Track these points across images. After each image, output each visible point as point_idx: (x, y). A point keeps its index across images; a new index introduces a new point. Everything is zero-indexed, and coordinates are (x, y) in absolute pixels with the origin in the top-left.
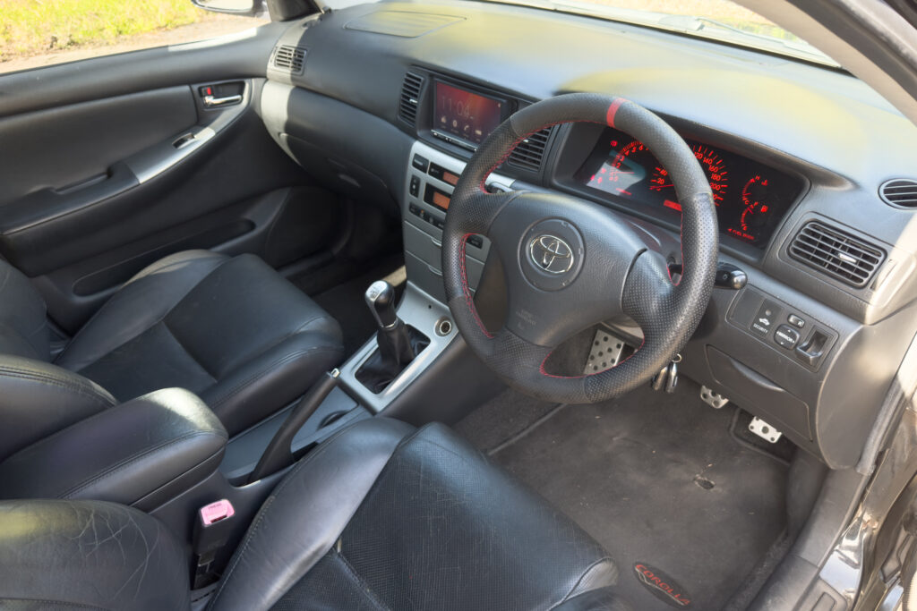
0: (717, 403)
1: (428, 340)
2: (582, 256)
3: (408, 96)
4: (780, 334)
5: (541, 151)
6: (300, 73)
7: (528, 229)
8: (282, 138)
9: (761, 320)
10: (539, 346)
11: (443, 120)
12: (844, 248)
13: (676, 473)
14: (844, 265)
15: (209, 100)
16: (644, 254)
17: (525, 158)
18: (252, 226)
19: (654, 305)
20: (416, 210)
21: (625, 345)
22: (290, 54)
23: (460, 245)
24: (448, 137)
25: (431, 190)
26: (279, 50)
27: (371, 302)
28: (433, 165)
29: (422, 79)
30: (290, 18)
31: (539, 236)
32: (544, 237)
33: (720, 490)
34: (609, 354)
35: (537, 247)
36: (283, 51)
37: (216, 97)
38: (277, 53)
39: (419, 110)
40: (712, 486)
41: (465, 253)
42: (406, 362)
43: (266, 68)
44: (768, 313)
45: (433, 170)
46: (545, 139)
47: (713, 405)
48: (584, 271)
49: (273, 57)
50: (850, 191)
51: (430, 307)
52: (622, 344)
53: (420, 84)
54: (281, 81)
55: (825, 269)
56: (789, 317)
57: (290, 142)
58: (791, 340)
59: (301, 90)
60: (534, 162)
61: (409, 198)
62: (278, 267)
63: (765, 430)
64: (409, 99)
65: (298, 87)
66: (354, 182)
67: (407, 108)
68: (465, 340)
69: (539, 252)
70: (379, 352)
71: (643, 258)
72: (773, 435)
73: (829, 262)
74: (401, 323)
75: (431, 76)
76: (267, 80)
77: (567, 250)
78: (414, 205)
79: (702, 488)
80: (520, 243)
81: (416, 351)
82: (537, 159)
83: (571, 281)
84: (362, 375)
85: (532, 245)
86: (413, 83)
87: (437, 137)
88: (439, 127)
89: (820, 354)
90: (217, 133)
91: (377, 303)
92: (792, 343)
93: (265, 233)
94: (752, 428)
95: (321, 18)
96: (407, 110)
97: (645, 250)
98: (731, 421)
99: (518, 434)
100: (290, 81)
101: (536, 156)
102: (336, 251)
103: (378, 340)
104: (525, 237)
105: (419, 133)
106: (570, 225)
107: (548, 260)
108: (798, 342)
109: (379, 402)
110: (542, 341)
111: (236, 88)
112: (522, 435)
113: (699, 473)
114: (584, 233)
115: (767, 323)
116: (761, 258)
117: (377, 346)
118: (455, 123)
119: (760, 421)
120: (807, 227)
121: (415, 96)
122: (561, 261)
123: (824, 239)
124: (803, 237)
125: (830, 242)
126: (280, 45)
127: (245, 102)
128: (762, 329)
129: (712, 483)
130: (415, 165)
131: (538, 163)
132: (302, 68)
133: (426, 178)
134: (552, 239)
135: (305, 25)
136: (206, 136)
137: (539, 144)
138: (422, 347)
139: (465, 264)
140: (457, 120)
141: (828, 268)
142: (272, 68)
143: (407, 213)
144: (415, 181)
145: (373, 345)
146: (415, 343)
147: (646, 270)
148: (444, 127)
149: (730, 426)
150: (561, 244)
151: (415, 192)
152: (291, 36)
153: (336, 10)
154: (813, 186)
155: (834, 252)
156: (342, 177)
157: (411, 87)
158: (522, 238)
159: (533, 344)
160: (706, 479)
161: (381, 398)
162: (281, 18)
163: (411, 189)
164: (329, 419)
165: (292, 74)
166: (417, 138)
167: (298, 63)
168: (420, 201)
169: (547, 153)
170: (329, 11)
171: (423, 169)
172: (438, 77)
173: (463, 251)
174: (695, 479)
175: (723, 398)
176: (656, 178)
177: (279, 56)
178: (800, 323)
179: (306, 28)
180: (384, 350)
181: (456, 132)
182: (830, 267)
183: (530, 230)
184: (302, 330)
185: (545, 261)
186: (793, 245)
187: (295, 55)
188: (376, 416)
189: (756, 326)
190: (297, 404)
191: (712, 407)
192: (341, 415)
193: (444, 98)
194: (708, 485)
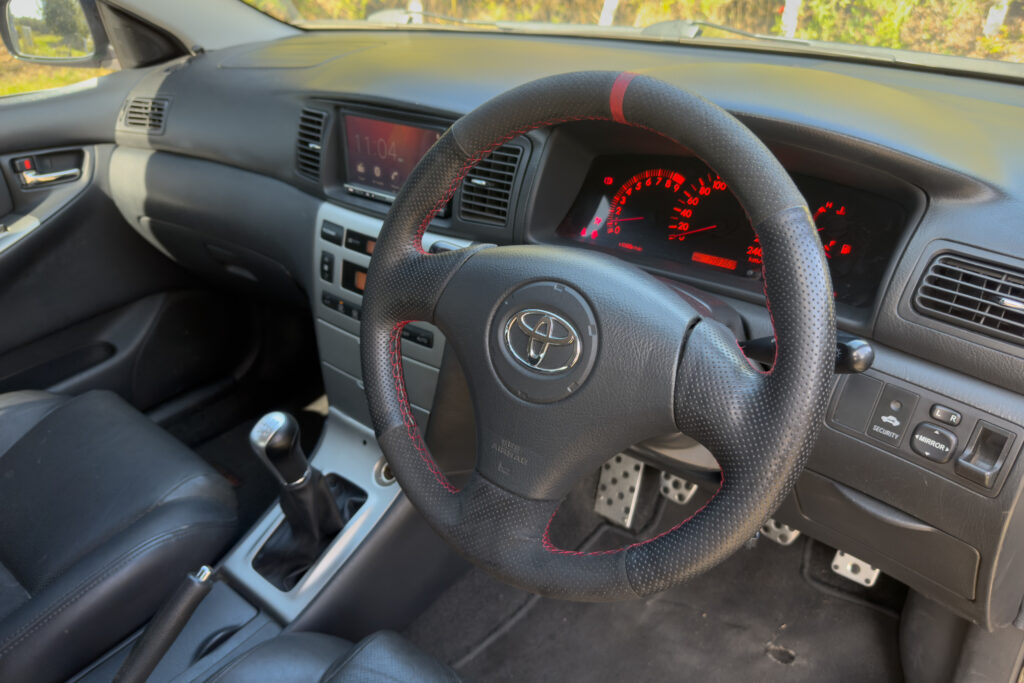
0: (784, 537)
1: (363, 494)
2: (595, 339)
3: (307, 140)
4: (921, 438)
5: (506, 196)
6: (160, 131)
7: (499, 302)
8: (143, 225)
9: (885, 419)
10: (537, 501)
11: (361, 169)
12: (1005, 289)
13: (740, 644)
14: (1011, 314)
15: (30, 177)
16: (700, 327)
17: (483, 209)
18: (111, 350)
19: (735, 413)
20: (332, 302)
21: (647, 468)
22: (146, 108)
23: (391, 341)
24: (369, 191)
25: (350, 269)
26: (130, 104)
27: (259, 448)
28: (351, 234)
29: (325, 114)
30: (145, 64)
31: (517, 313)
32: (528, 312)
33: (804, 662)
34: (625, 480)
35: (517, 330)
36: (137, 105)
37: (41, 172)
38: (128, 109)
39: (323, 159)
40: (792, 658)
41: (400, 354)
42: (330, 535)
43: (114, 130)
44: (894, 406)
45: (350, 240)
46: (510, 178)
47: (779, 540)
48: (602, 362)
49: (122, 114)
50: (992, 201)
51: (365, 443)
52: (642, 465)
53: (322, 121)
54: (135, 146)
55: (981, 325)
56: (932, 409)
57: (155, 228)
58: (942, 447)
59: (164, 155)
60: (497, 212)
61: (320, 285)
62: (147, 409)
63: (855, 569)
64: (307, 144)
65: (160, 152)
66: (247, 275)
67: (308, 159)
68: (411, 500)
69: (521, 339)
70: (287, 524)
71: (699, 334)
72: (868, 575)
73: (986, 313)
74: (317, 475)
75: (337, 108)
76: (117, 146)
77: (567, 330)
78: (329, 294)
79: (779, 662)
80: (488, 327)
81: (347, 514)
82: (501, 208)
83: (581, 382)
84: (264, 563)
85: (508, 331)
86: (312, 122)
87: (354, 194)
88: (355, 180)
89: (998, 465)
90: (42, 223)
91: (270, 450)
92: (945, 453)
93: (130, 361)
94: (836, 567)
95: (190, 61)
96: (308, 161)
97: (698, 320)
98: (803, 559)
99: (513, 615)
100: (148, 145)
101: (499, 203)
102: (238, 375)
103: (283, 507)
104: (494, 317)
105: (327, 191)
106: (567, 289)
107: (538, 352)
108: (955, 449)
109: (291, 604)
110: (540, 492)
111: (71, 159)
112: (521, 615)
113: (771, 640)
114: (593, 299)
115: (896, 423)
116: (868, 318)
117: (283, 516)
118: (377, 171)
119: (847, 555)
120: (937, 263)
121: (316, 140)
122: (560, 352)
123: (967, 278)
124: (931, 280)
125: (979, 281)
126: (132, 97)
127: (85, 178)
128: (887, 433)
129: (792, 652)
130: (325, 236)
131: (504, 214)
132: (162, 124)
133: (343, 253)
134: (543, 315)
135: (167, 70)
136: (26, 226)
137: (501, 186)
138: (356, 507)
139: (402, 370)
140: (381, 167)
141: (984, 323)
142: (121, 129)
143: (319, 307)
144: (326, 259)
145: (275, 517)
146: (343, 501)
147: (708, 353)
148: (363, 179)
149: (802, 567)
150: (557, 322)
151: (328, 276)
152: (148, 85)
153: (211, 51)
154: (932, 200)
155: (987, 296)
156: (232, 269)
157: (310, 127)
158: (491, 318)
159: (527, 499)
160: (781, 648)
161: (293, 598)
162: (134, 63)
163: (323, 271)
164: (208, 645)
165: (150, 134)
166: (324, 198)
167: (157, 119)
168: (337, 288)
169: (515, 196)
170: (201, 51)
171: (336, 240)
172: (345, 107)
173: (397, 351)
174: (767, 650)
175: (792, 528)
176: (676, 223)
177: (131, 112)
178: (953, 418)
179: (168, 73)
180: (295, 521)
181: (381, 184)
182: (989, 322)
183: (503, 303)
184: (170, 498)
185: (532, 353)
186: (920, 294)
187: (153, 109)
188: (288, 631)
189: (876, 428)
190: (140, 637)
191: (777, 544)
192: (231, 633)
193: (357, 136)
194: (787, 658)
